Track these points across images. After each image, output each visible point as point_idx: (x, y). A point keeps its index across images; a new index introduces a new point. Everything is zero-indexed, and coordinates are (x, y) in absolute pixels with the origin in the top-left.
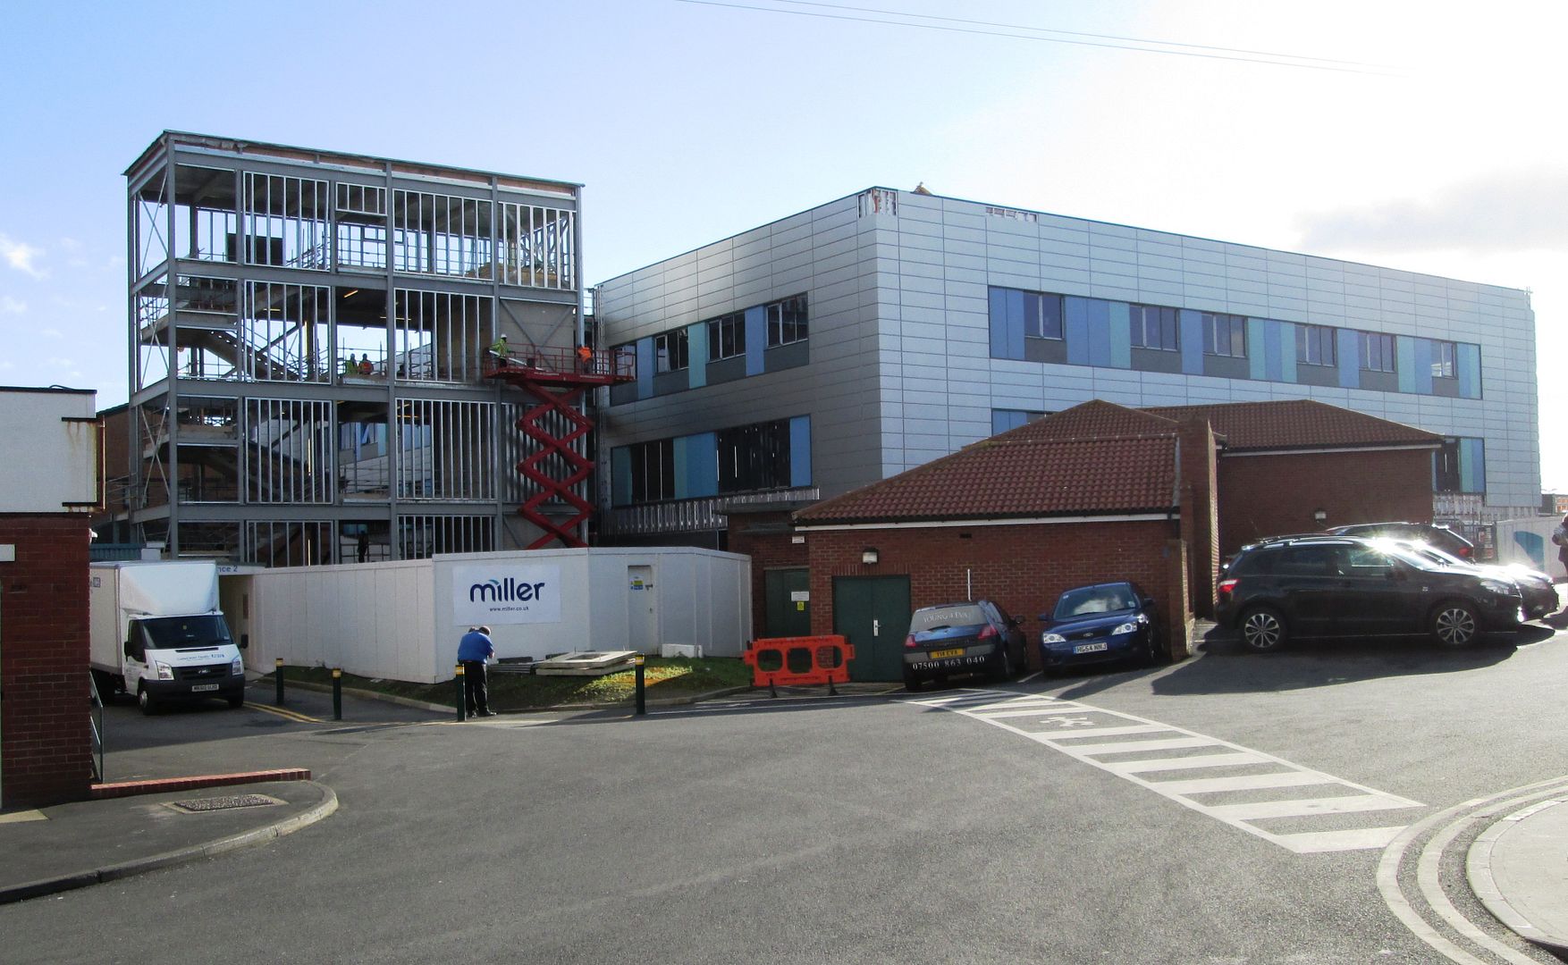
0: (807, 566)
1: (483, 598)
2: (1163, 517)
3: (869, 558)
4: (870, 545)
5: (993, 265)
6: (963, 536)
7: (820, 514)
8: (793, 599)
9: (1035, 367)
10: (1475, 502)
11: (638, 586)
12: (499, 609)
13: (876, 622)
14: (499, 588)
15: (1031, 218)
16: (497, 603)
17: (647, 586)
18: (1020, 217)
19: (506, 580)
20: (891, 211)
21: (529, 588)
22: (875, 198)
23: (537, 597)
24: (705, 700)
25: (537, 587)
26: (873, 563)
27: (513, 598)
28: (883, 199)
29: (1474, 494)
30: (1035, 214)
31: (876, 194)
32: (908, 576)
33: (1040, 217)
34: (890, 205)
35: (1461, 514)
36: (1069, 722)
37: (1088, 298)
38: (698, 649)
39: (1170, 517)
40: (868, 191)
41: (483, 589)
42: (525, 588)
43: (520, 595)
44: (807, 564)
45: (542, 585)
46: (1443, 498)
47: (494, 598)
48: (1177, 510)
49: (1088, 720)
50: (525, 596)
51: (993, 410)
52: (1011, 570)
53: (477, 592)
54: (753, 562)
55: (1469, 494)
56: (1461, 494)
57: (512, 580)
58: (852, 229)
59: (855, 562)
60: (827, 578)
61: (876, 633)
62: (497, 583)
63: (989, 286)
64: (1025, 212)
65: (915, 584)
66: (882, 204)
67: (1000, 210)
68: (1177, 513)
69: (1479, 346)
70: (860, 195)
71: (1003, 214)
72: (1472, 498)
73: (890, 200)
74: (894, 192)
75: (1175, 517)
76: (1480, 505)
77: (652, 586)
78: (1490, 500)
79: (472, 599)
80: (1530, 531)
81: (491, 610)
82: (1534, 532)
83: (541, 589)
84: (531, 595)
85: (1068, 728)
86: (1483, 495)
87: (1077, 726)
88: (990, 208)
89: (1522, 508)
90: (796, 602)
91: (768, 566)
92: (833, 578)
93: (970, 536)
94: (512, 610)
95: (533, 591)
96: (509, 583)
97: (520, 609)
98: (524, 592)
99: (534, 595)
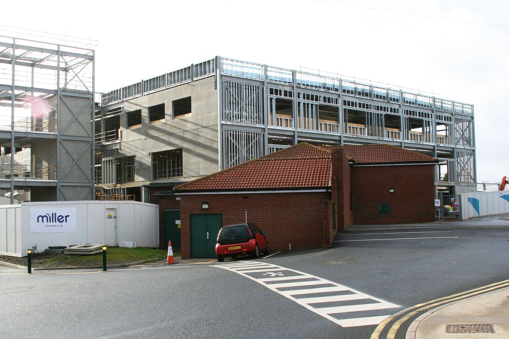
0: (180, 210)
1: (43, 222)
2: (324, 191)
3: (205, 206)
4: (205, 201)
6: (244, 198)
7: (185, 188)
8: (176, 223)
11: (110, 217)
12: (50, 226)
13: (208, 233)
14: (50, 217)
16: (49, 224)
17: (114, 217)
19: (53, 214)
21: (63, 217)
23: (66, 221)
24: (133, 265)
25: (66, 217)
26: (207, 209)
27: (56, 222)
32: (222, 214)
36: (274, 274)
38: (134, 244)
39: (327, 190)
41: (43, 217)
42: (61, 217)
43: (59, 220)
44: (180, 209)
45: (68, 216)
47: (47, 221)
48: (330, 188)
49: (282, 274)
50: (61, 220)
52: (263, 212)
53: (40, 219)
54: (160, 208)
57: (55, 214)
59: (199, 208)
60: (188, 215)
61: (208, 238)
62: (49, 215)
65: (224, 217)
68: (330, 189)
75: (329, 191)
77: (116, 217)
79: (38, 222)
80: (474, 198)
81: (46, 226)
82: (476, 199)
83: (68, 218)
84: (63, 220)
85: (273, 277)
87: (277, 276)
90: (177, 225)
91: (166, 209)
92: (190, 214)
93: (247, 198)
94: (55, 226)
95: (64, 219)
96: (54, 215)
97: (59, 226)
98: (61, 219)
99: (65, 220)
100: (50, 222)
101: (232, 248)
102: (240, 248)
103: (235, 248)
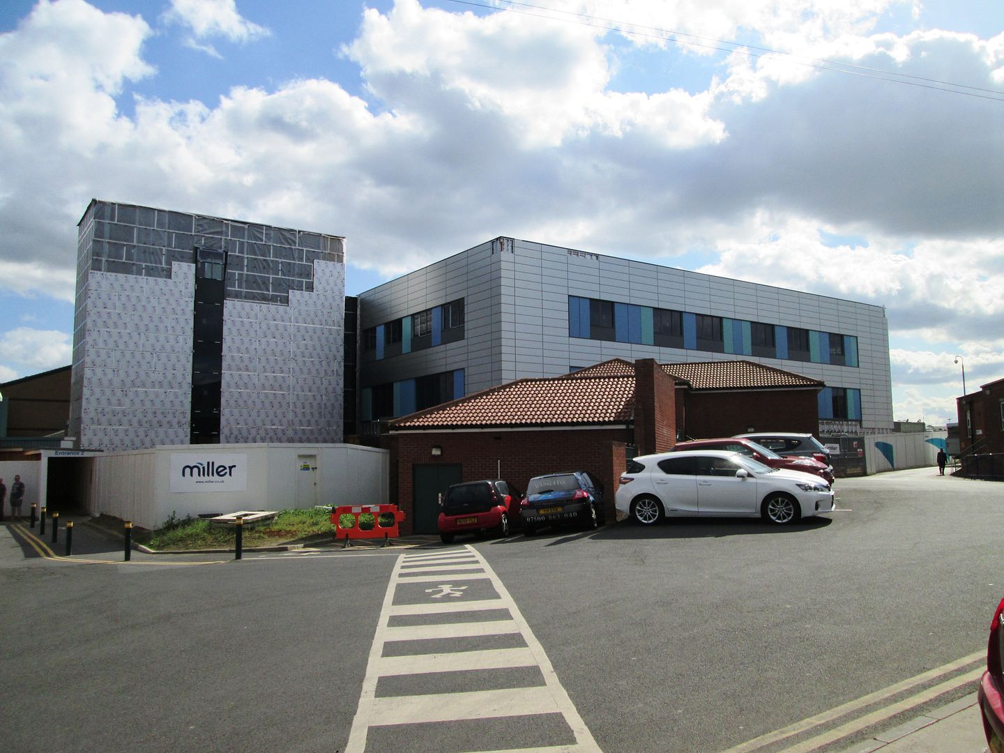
1: (192, 475)
2: (623, 427)
3: (436, 452)
4: (436, 444)
5: (571, 284)
6: (496, 438)
7: (406, 423)
9: (597, 343)
10: (856, 425)
11: (306, 468)
12: (203, 482)
13: (440, 495)
14: (204, 468)
15: (594, 258)
16: (202, 478)
17: (313, 469)
18: (588, 257)
19: (208, 463)
20: (510, 251)
21: (225, 468)
22: (501, 243)
23: (230, 474)
25: (231, 468)
26: (438, 455)
27: (213, 475)
28: (506, 244)
29: (855, 421)
30: (597, 256)
31: (502, 241)
32: (462, 464)
33: (600, 257)
34: (510, 248)
35: (848, 432)
37: (628, 304)
39: (627, 427)
40: (497, 239)
41: (192, 468)
42: (222, 468)
43: (218, 473)
45: (235, 466)
46: (837, 422)
47: (199, 475)
48: (632, 422)
50: (222, 473)
51: (571, 367)
53: (188, 470)
55: (852, 420)
56: (847, 420)
57: (213, 463)
58: (488, 261)
59: (427, 455)
60: (410, 465)
61: (440, 502)
62: (202, 465)
63: (569, 296)
64: (591, 254)
65: (465, 469)
66: (505, 246)
67: (577, 252)
68: (632, 424)
69: (857, 337)
70: (492, 242)
71: (578, 255)
72: (854, 423)
73: (510, 245)
74: (513, 240)
75: (631, 427)
76: (858, 427)
77: (316, 468)
78: (865, 424)
79: (184, 475)
80: (885, 442)
81: (197, 482)
82: (888, 443)
83: (233, 469)
84: (226, 473)
86: (860, 421)
88: (570, 251)
89: (882, 429)
92: (413, 465)
93: (500, 438)
94: (212, 482)
95: (228, 470)
96: (210, 465)
97: (218, 482)
98: (221, 471)
99: (228, 473)
100: (204, 475)
101: (463, 522)
102: (476, 520)
103: (468, 522)
